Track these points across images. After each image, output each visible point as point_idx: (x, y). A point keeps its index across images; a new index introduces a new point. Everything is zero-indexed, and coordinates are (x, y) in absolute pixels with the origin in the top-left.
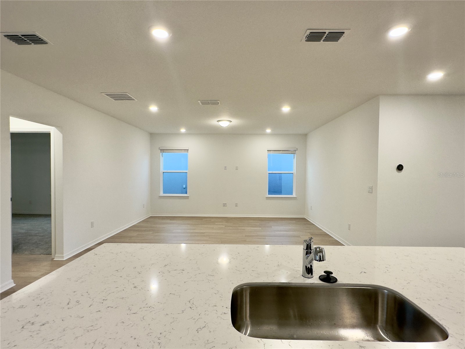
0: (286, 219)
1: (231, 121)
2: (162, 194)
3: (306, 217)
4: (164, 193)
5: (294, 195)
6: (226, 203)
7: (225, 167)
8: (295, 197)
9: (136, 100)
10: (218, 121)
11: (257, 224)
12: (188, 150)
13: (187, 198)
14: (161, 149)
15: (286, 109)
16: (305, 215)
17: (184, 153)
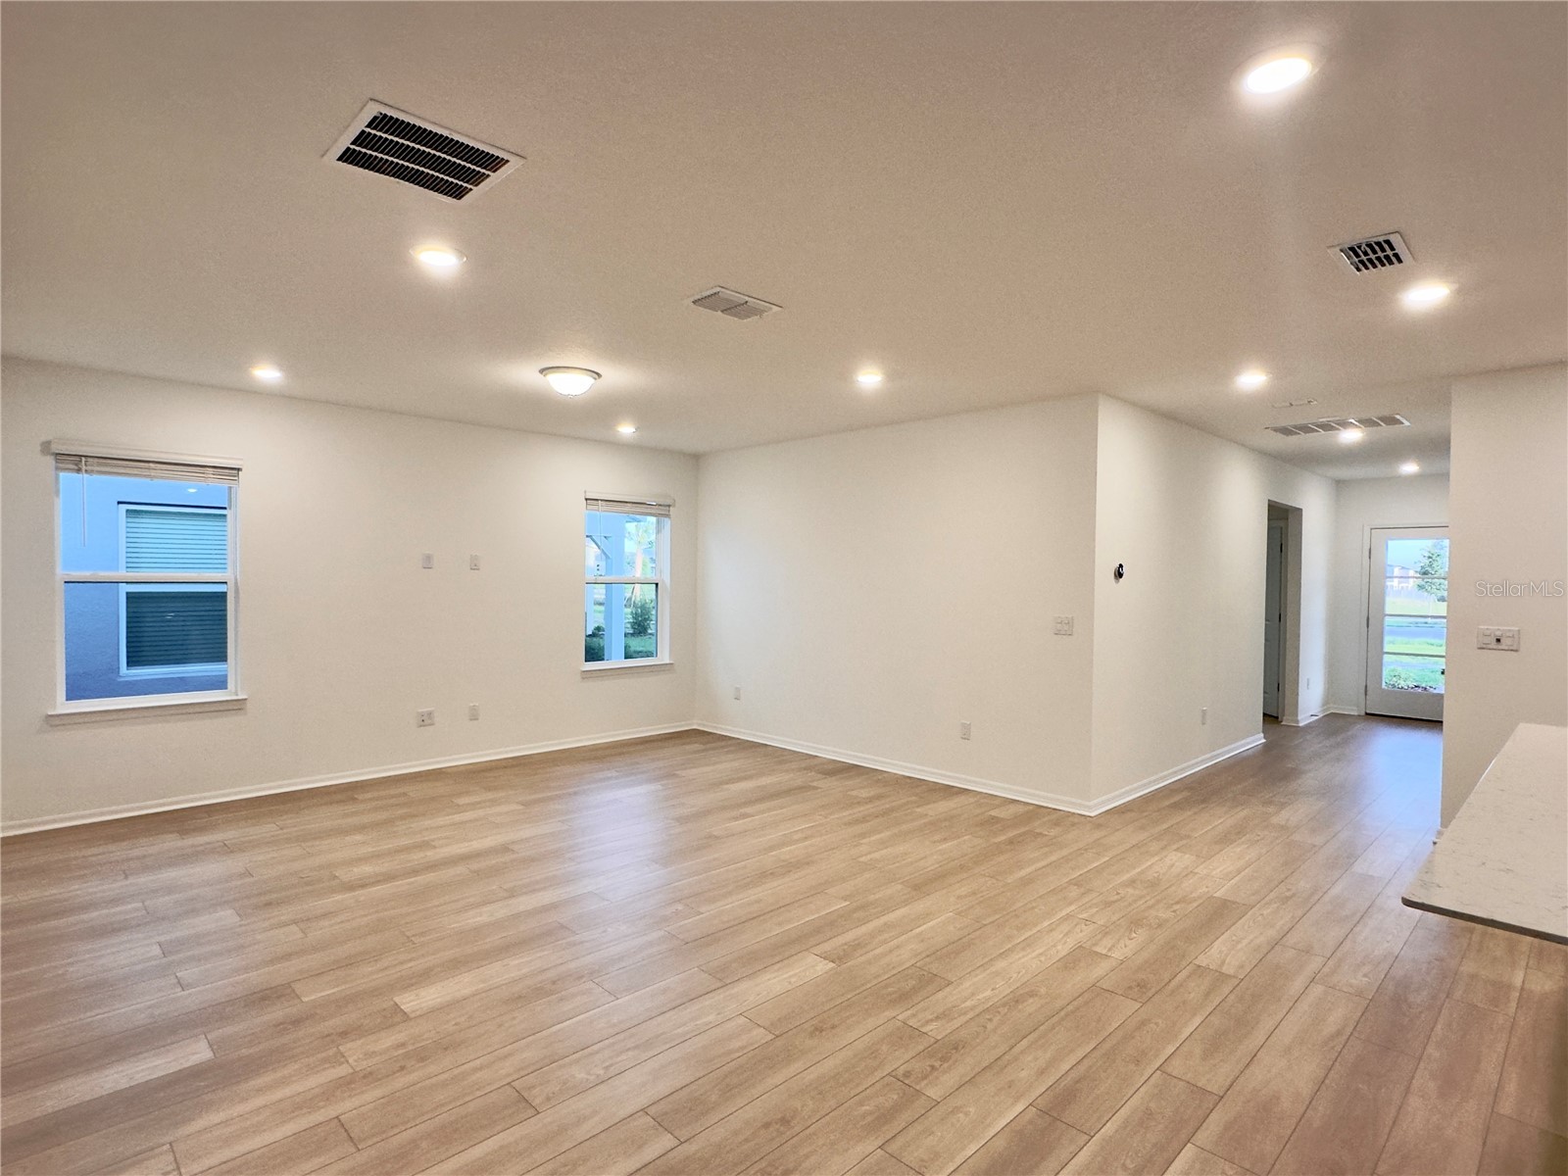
0: (651, 741)
2: (57, 703)
3: (699, 725)
4: (71, 695)
5: (664, 657)
6: (430, 714)
7: (428, 558)
8: (668, 662)
12: (239, 470)
13: (236, 706)
14: (56, 448)
15: (870, 378)
16: (695, 721)
17: (206, 481)
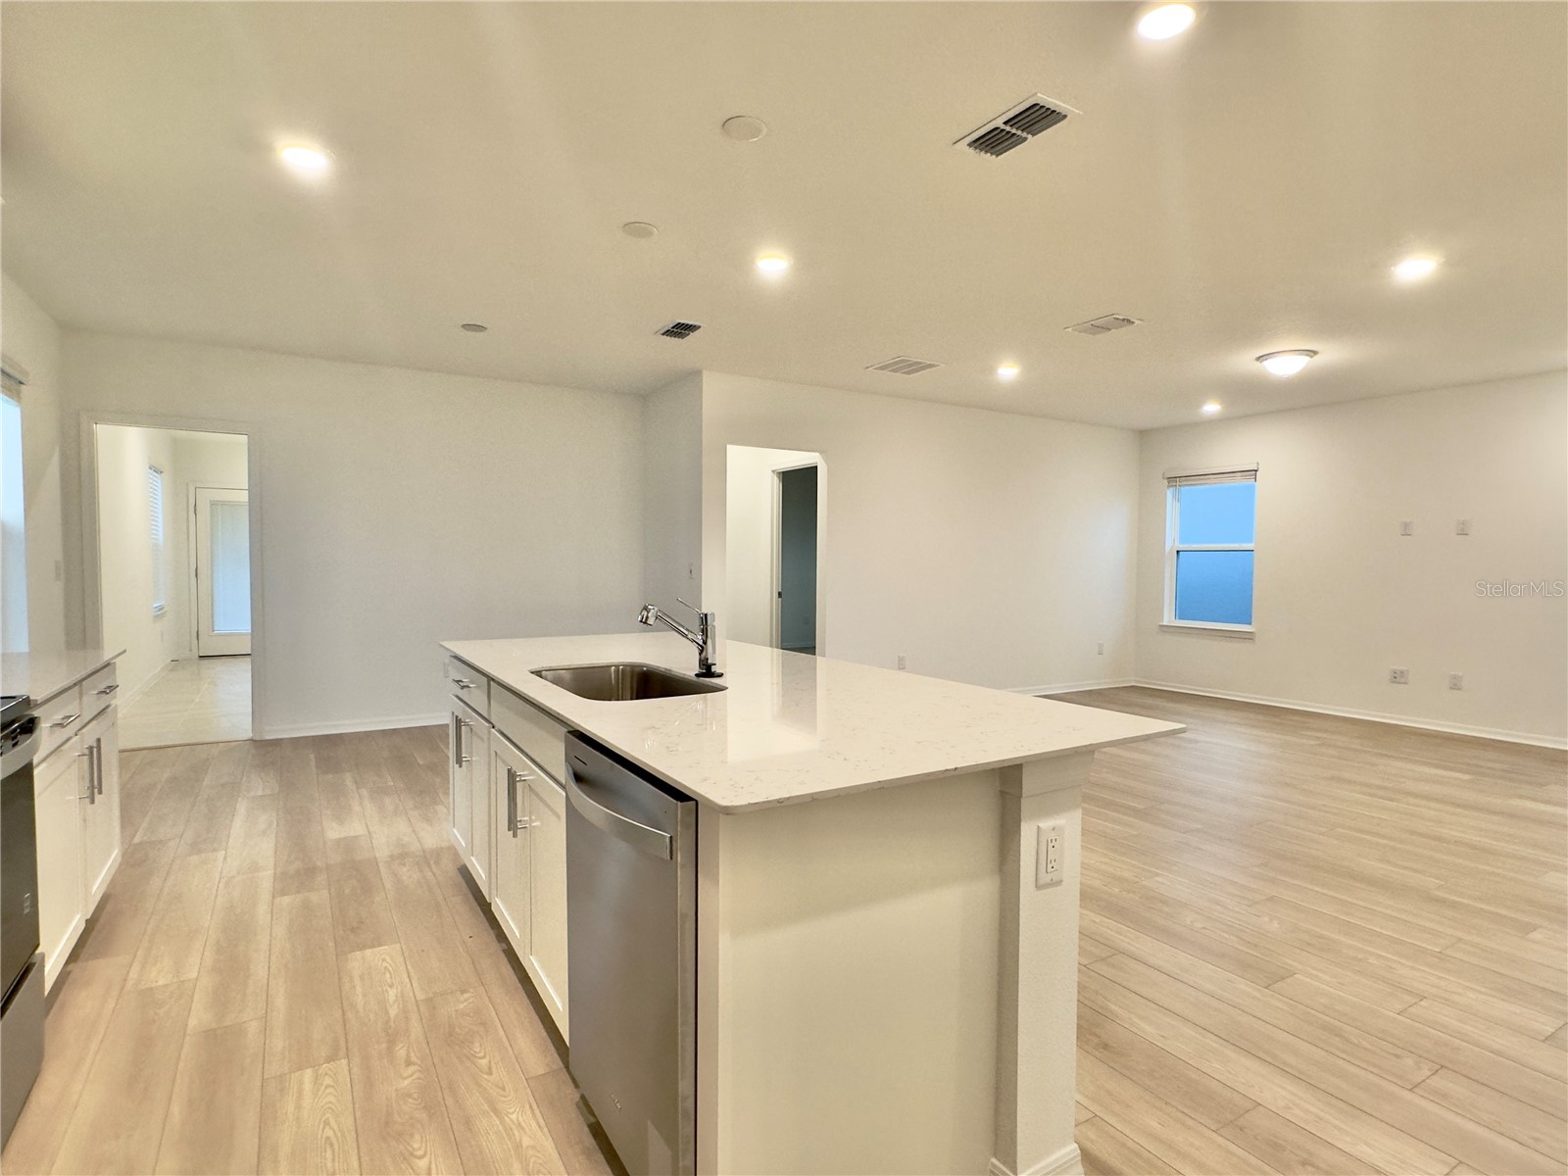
1: (1315, 353)
2: (1169, 618)
4: (1181, 614)
6: (1403, 672)
7: (1406, 525)
9: (942, 366)
10: (1258, 359)
11: (1496, 766)
13: (1248, 637)
14: (1168, 475)
17: (1240, 482)
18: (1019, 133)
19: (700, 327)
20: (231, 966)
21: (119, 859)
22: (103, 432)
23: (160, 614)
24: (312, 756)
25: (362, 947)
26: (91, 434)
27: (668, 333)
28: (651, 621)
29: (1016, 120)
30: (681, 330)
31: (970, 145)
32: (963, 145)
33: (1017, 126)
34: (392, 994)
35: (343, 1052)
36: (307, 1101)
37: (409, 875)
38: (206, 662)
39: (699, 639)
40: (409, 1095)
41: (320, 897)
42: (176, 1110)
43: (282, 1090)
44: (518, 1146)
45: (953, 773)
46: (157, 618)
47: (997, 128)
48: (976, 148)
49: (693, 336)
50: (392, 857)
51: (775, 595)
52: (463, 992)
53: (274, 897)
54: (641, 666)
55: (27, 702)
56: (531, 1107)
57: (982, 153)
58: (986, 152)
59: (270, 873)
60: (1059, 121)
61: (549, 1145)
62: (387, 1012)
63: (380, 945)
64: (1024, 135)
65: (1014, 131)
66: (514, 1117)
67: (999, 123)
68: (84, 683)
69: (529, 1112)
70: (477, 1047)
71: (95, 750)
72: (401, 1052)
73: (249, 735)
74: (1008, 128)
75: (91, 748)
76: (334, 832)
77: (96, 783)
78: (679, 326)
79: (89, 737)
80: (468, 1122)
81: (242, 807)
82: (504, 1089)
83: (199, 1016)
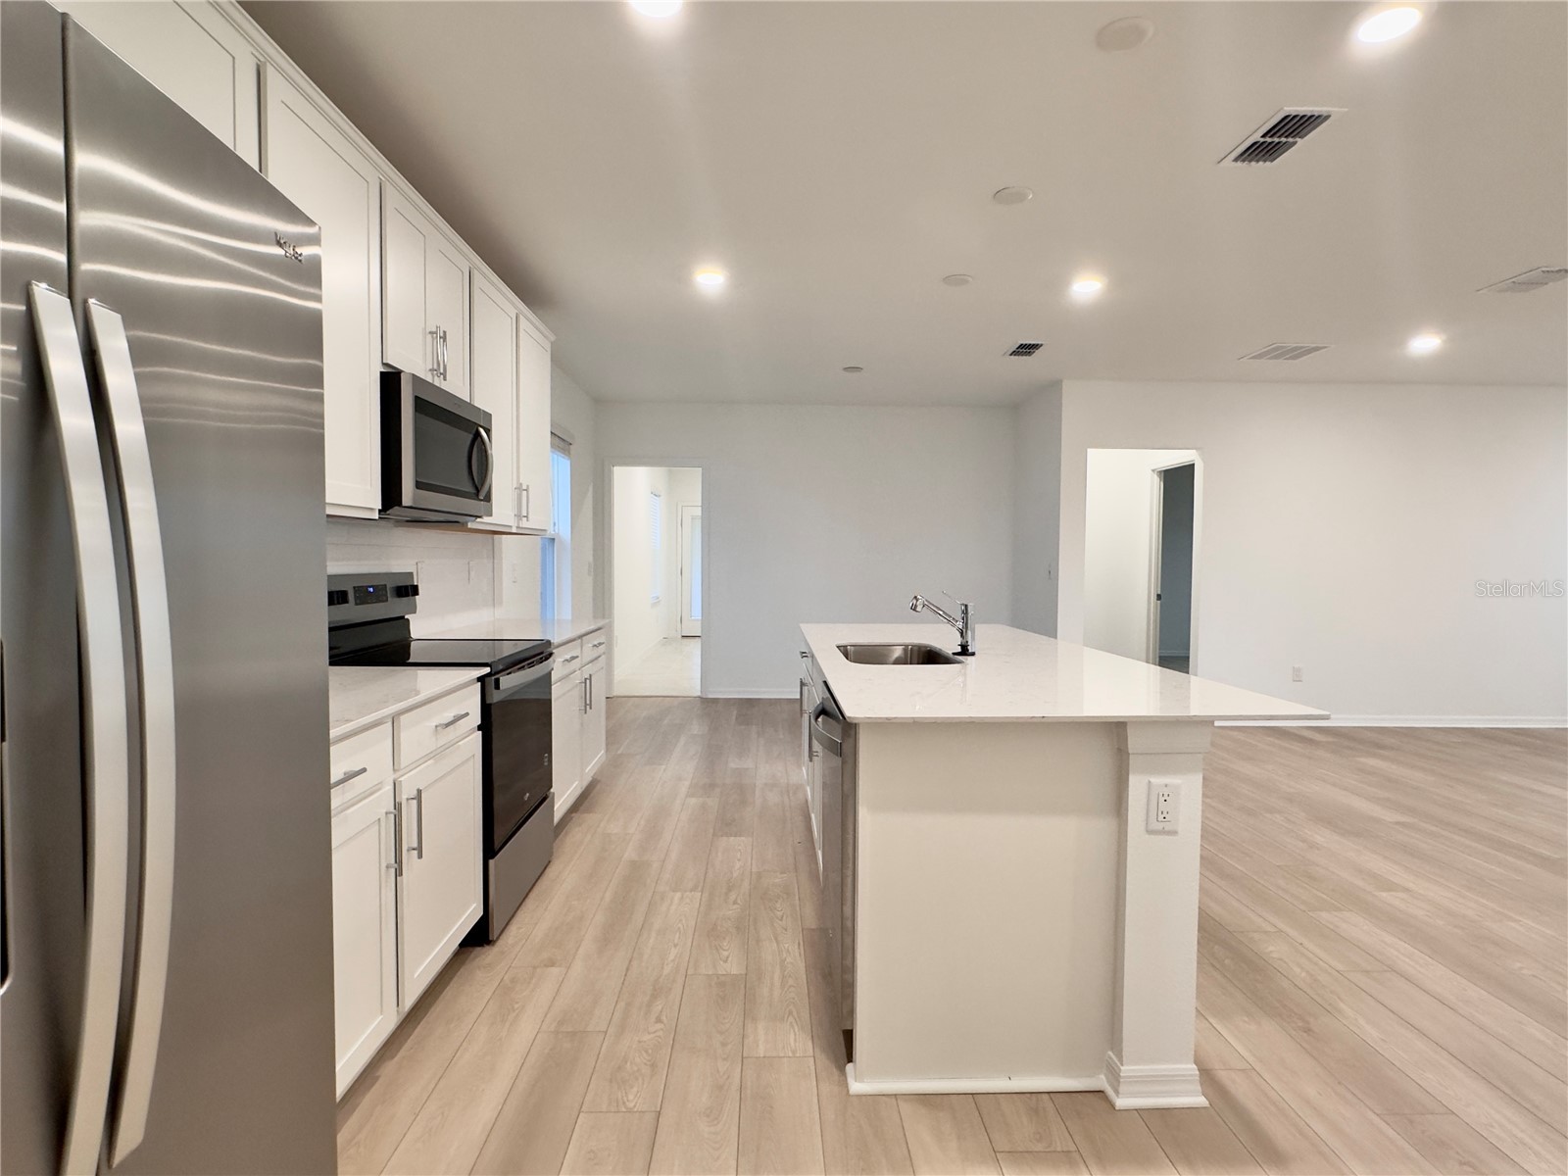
18: (1283, 140)
19: (1042, 345)
20: (652, 832)
21: (604, 759)
22: (619, 472)
23: (656, 603)
24: (735, 712)
25: (728, 835)
26: (611, 473)
27: (1014, 353)
28: (918, 609)
29: (1276, 130)
30: (1026, 349)
31: (1236, 160)
32: (1228, 162)
33: (1278, 134)
34: (738, 865)
35: (700, 889)
36: (673, 907)
37: (773, 798)
38: (686, 640)
39: (960, 624)
40: (729, 919)
41: (713, 803)
42: (608, 896)
43: (662, 899)
44: (783, 961)
45: (1039, 720)
46: (654, 605)
47: (1255, 143)
48: (1244, 161)
49: (1038, 352)
50: (766, 784)
51: (1153, 597)
52: (781, 873)
53: (686, 797)
54: (926, 647)
55: (549, 643)
56: (799, 944)
57: (1253, 163)
58: (1258, 161)
59: (687, 783)
60: (1322, 122)
61: (801, 965)
62: (732, 873)
63: (740, 836)
64: (1290, 140)
65: (1276, 140)
66: (786, 946)
67: (1257, 137)
68: (584, 638)
69: (796, 947)
70: (778, 905)
71: (588, 681)
72: (733, 896)
73: (699, 694)
74: (1269, 140)
75: (586, 679)
76: (734, 763)
77: (588, 702)
78: (1022, 346)
79: (587, 671)
80: (758, 941)
81: (683, 740)
82: (786, 930)
83: (630, 853)
